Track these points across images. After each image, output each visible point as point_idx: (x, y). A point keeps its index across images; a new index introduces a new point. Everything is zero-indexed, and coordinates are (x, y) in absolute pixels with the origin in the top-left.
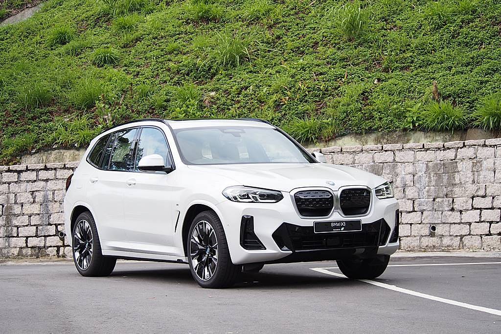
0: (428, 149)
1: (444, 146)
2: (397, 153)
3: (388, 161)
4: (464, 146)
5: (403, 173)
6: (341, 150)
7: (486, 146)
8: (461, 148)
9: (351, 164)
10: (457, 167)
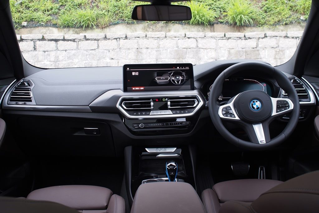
0: (229, 38)
1: (245, 36)
2: (199, 40)
3: (191, 46)
4: (266, 36)
5: (206, 58)
6: (146, 36)
7: (288, 37)
8: (262, 38)
9: (156, 48)
10: (259, 54)
